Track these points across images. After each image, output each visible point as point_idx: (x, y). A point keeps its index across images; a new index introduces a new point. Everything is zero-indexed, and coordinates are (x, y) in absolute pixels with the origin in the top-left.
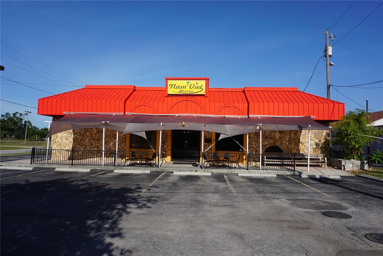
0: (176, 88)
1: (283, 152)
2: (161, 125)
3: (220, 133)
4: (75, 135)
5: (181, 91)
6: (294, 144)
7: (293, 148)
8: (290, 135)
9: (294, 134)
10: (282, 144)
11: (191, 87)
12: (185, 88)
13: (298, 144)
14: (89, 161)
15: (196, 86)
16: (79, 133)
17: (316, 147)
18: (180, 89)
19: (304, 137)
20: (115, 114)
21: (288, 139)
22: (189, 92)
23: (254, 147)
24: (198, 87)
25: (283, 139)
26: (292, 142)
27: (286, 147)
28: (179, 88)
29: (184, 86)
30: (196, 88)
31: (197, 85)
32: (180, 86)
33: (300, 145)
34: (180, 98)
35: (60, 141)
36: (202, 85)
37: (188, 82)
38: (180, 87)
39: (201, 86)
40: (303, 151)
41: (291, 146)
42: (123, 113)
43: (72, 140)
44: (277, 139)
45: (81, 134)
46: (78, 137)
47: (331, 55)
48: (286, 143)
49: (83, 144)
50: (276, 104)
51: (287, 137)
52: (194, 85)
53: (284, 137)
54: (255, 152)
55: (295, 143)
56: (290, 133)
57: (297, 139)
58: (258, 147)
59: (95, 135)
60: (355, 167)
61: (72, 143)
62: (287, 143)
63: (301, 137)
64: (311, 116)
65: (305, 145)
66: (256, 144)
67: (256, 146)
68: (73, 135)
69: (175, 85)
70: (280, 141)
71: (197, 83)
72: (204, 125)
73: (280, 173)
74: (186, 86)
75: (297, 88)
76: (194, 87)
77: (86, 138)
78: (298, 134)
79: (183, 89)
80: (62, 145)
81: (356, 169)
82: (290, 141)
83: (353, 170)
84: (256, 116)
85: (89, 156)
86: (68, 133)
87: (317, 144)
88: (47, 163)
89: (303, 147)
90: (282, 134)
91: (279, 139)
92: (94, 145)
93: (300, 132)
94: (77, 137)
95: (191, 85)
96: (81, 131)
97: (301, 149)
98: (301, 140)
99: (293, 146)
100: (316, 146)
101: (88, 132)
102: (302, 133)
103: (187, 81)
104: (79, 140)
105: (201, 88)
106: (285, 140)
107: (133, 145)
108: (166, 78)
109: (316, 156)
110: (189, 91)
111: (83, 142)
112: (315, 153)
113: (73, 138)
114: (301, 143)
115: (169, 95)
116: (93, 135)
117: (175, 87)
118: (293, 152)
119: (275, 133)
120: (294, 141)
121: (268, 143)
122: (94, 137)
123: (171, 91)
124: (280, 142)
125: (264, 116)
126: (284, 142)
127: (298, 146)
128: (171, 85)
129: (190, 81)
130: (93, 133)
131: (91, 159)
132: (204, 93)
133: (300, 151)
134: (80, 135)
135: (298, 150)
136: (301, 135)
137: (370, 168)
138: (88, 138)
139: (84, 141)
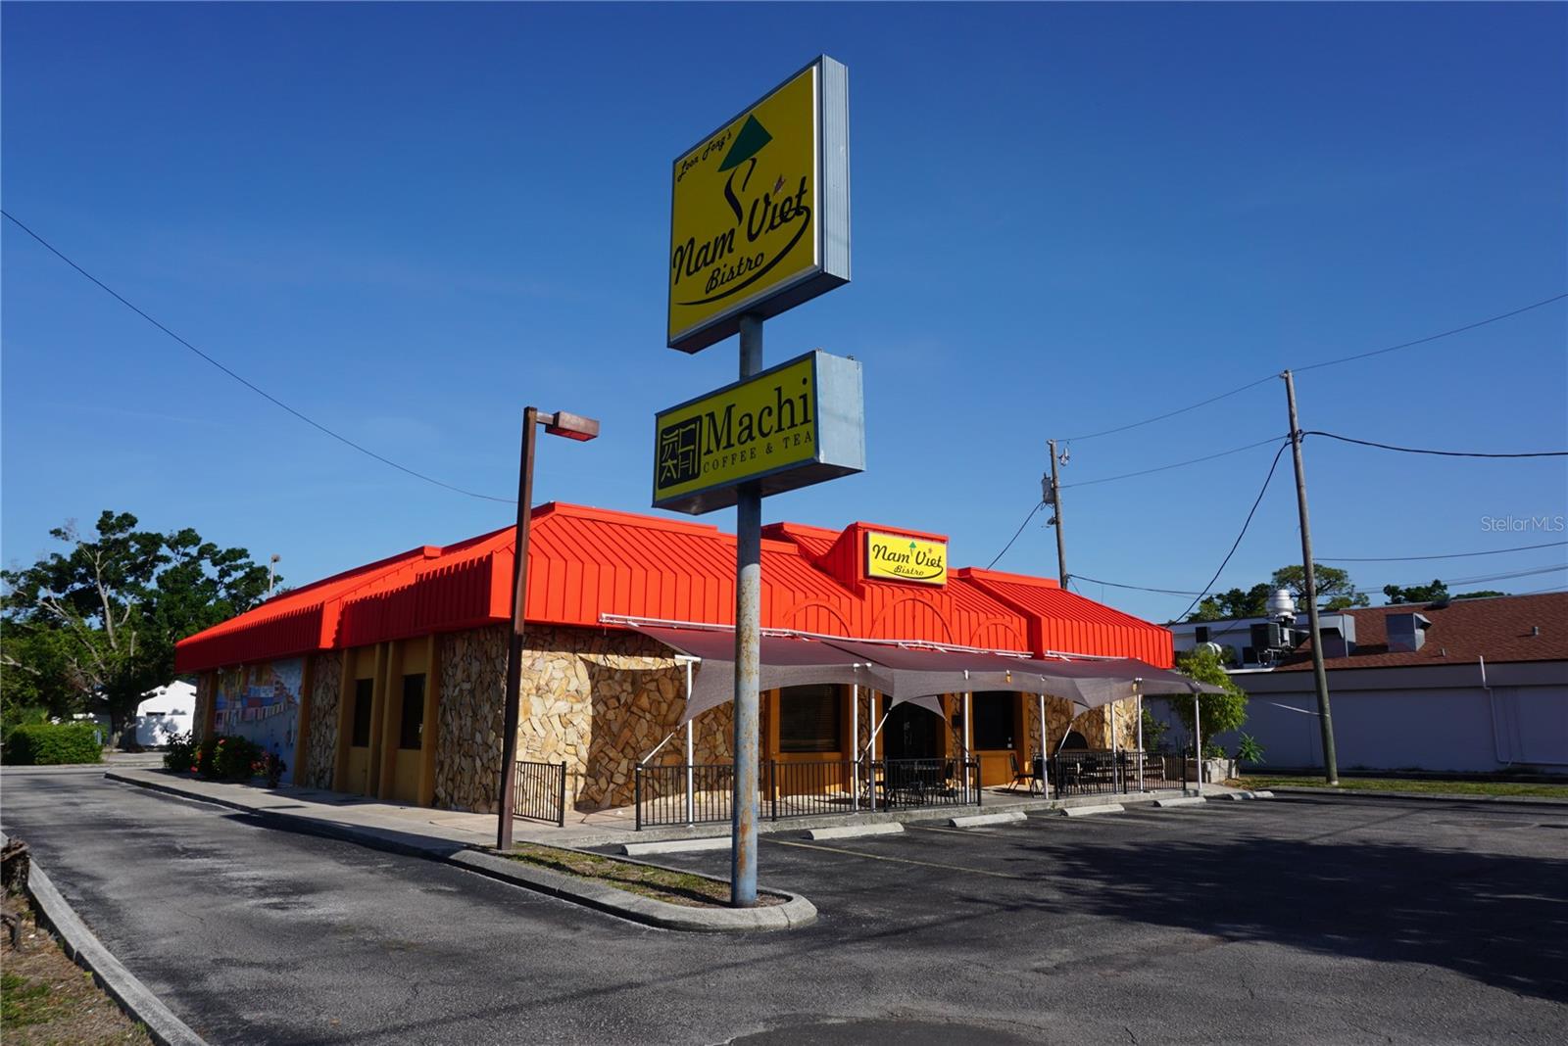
0: (888, 559)
1: (1087, 748)
4: (599, 707)
5: (898, 568)
6: (1096, 728)
7: (1095, 736)
11: (919, 561)
12: (907, 561)
13: (1102, 727)
14: (650, 808)
15: (929, 560)
16: (613, 697)
18: (896, 564)
19: (1110, 708)
22: (916, 576)
24: (934, 562)
28: (893, 559)
29: (904, 556)
30: (929, 564)
31: (931, 557)
32: (895, 554)
33: (1106, 728)
34: (898, 592)
35: (541, 733)
36: (940, 557)
37: (913, 546)
38: (896, 558)
39: (939, 561)
40: (1110, 742)
43: (588, 728)
45: (622, 702)
46: (611, 715)
49: (627, 743)
52: (925, 554)
55: (1097, 724)
57: (1100, 713)
59: (670, 706)
61: (588, 738)
63: (1106, 709)
65: (1111, 727)
68: (590, 708)
69: (885, 548)
71: (932, 551)
74: (908, 556)
76: (926, 560)
77: (640, 717)
79: (902, 564)
80: (550, 749)
85: (650, 790)
86: (574, 700)
89: (1110, 733)
94: (604, 715)
95: (919, 553)
96: (620, 690)
97: (1107, 736)
99: (1095, 731)
101: (645, 695)
103: (909, 541)
104: (615, 728)
105: (940, 566)
110: (914, 570)
111: (626, 732)
113: (594, 717)
114: (1107, 725)
115: (872, 578)
116: (664, 706)
117: (886, 557)
118: (1097, 748)
120: (1096, 720)
122: (665, 716)
123: (874, 566)
127: (1102, 732)
128: (877, 549)
129: (917, 542)
130: (661, 700)
131: (657, 801)
132: (945, 582)
133: (1106, 744)
134: (617, 705)
135: (1103, 740)
138: (645, 718)
139: (632, 731)
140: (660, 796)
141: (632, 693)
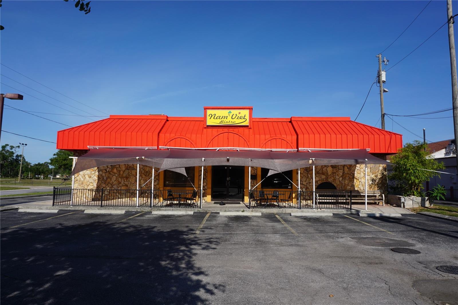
0: (217, 118)
1: (336, 189)
2: (203, 160)
3: (269, 168)
4: (100, 172)
5: (222, 121)
6: (348, 180)
7: (347, 184)
8: (344, 170)
9: (347, 168)
10: (335, 180)
11: (233, 118)
12: (226, 119)
13: (352, 180)
14: (117, 202)
15: (238, 117)
16: (104, 170)
17: (372, 184)
18: (221, 120)
19: (359, 172)
20: (147, 149)
21: (341, 174)
22: (231, 123)
23: (304, 184)
24: (241, 117)
25: (336, 175)
26: (346, 178)
27: (339, 184)
28: (219, 118)
29: (225, 116)
30: (239, 118)
31: (240, 116)
32: (220, 116)
33: (355, 181)
34: (221, 130)
35: (82, 179)
36: (245, 115)
37: (230, 112)
38: (221, 118)
39: (244, 117)
40: (358, 187)
41: (345, 182)
42: (156, 147)
43: (97, 178)
44: (329, 174)
45: (107, 171)
46: (104, 175)
47: (385, 80)
48: (339, 179)
49: (109, 183)
50: (328, 135)
51: (340, 172)
52: (236, 115)
53: (337, 172)
54: (306, 190)
55: (349, 178)
56: (344, 168)
57: (352, 174)
58: (308, 183)
59: (124, 172)
60: (415, 204)
61: (97, 181)
62: (341, 179)
63: (356, 172)
64: (367, 149)
65: (360, 180)
66: (306, 180)
67: (307, 182)
68: (97, 173)
69: (215, 115)
70: (333, 176)
71: (240, 113)
72: (251, 160)
73: (335, 211)
74: (227, 117)
75: (349, 118)
76: (237, 117)
77: (113, 175)
78: (353, 169)
79: (224, 120)
80: (85, 184)
81: (416, 206)
82: (344, 177)
83: (413, 207)
84: (306, 149)
85: (117, 197)
86: (92, 171)
87: (373, 180)
88: (72, 205)
89: (359, 183)
90: (335, 169)
91: (332, 175)
92: (122, 183)
93: (355, 166)
94: (102, 174)
95: (233, 114)
96: (107, 167)
97: (356, 185)
98: (356, 175)
99: (347, 181)
100: (373, 181)
101: (115, 168)
102: (357, 168)
103: (228, 111)
104: (105, 178)
105: (244, 118)
106: (338, 175)
107: (167, 183)
108: (204, 107)
109: (373, 193)
110: (231, 121)
111: (109, 180)
112: (371, 190)
113: (98, 175)
114: (356, 179)
115: (208, 126)
116: (122, 172)
117: (215, 118)
118: (347, 189)
119: (327, 168)
120: (349, 177)
121: (319, 179)
122: (122, 175)
123: (210, 122)
124: (332, 178)
125: (315, 150)
126: (337, 177)
127: (353, 182)
128: (210, 115)
129: (232, 111)
130: (121, 170)
131: (119, 200)
132: (248, 124)
133: (355, 188)
134: (105, 172)
135: (353, 186)
136: (356, 170)
137: (431, 205)
138: (115, 175)
139: (111, 179)
140: (120, 198)
141: (111, 168)
